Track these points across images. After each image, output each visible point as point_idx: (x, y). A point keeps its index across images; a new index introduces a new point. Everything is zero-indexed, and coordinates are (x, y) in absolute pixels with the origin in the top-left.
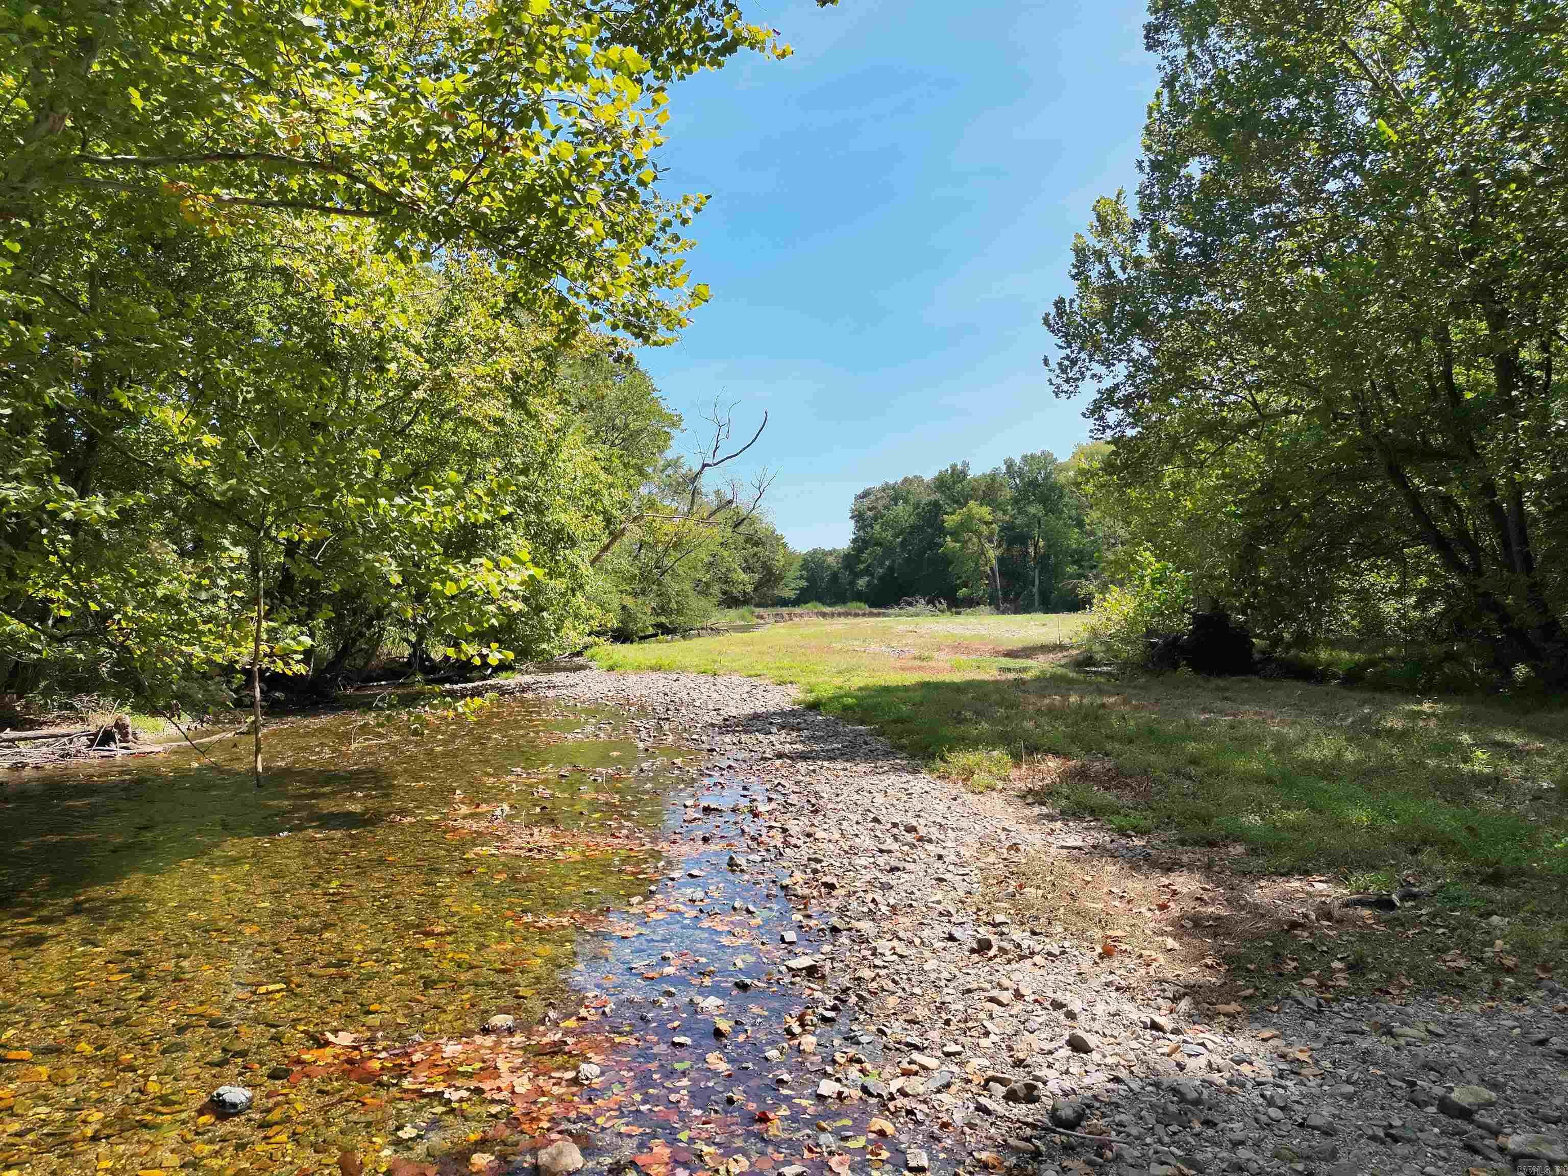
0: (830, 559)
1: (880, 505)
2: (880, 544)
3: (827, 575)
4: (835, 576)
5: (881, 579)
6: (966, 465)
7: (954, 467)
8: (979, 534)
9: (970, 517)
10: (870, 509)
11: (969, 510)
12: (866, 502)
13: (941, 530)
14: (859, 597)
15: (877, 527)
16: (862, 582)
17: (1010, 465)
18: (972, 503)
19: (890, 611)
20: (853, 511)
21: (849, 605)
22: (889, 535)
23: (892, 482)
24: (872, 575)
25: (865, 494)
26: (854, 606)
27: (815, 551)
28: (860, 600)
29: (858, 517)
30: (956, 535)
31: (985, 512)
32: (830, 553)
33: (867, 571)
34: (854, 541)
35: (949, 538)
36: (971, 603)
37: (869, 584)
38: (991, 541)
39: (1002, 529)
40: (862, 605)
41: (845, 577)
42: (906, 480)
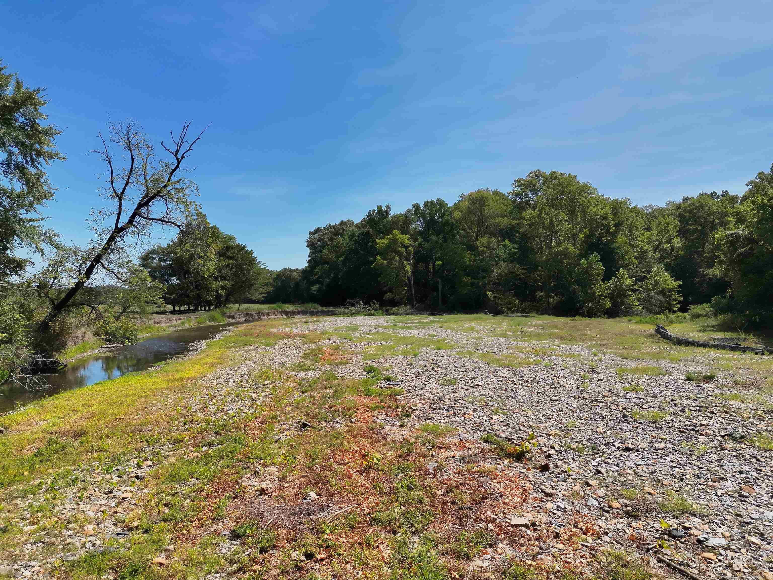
0: (295, 274)
1: (326, 238)
2: (326, 263)
3: (292, 283)
4: (297, 284)
5: (328, 285)
6: (388, 208)
7: (380, 208)
8: (400, 254)
9: (394, 241)
10: (319, 241)
11: (394, 236)
12: (316, 236)
13: (373, 251)
14: (313, 299)
15: (325, 251)
16: (315, 288)
17: (416, 207)
18: (395, 232)
19: (338, 310)
20: (308, 242)
21: (306, 305)
22: (333, 256)
23: (333, 224)
24: (321, 283)
25: (317, 231)
26: (310, 306)
27: (285, 269)
28: (315, 302)
29: (311, 245)
30: (383, 253)
31: (405, 239)
32: (294, 271)
33: (317, 281)
34: (309, 262)
35: (378, 257)
36: (394, 303)
37: (319, 290)
38: (407, 259)
39: (415, 252)
40: (316, 305)
41: (304, 285)
42: (342, 223)
